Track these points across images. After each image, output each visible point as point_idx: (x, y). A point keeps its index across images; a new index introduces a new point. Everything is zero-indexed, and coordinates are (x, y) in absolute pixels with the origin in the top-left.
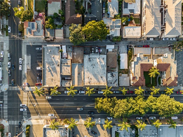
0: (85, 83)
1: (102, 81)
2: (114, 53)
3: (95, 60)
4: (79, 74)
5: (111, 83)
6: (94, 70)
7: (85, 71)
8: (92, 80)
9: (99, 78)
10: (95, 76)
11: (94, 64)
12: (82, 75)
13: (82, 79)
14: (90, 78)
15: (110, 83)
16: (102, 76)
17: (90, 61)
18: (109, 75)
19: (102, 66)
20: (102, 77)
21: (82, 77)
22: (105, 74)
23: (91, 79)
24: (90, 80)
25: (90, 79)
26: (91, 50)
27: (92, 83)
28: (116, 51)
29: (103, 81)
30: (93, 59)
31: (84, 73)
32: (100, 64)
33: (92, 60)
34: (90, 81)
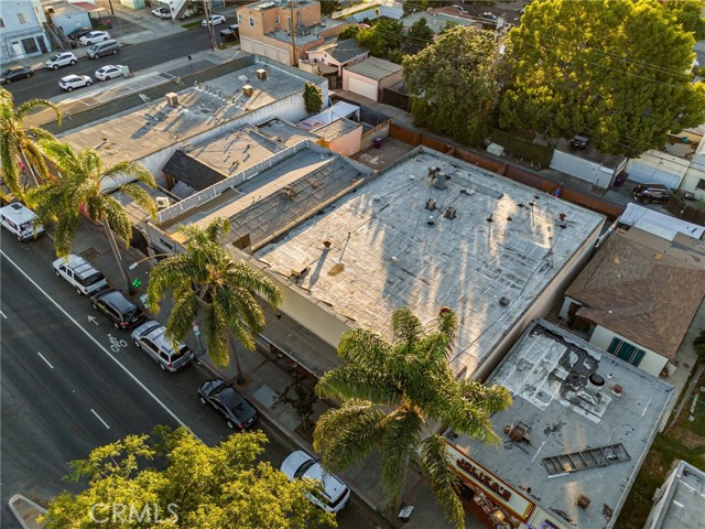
4: (287, 199)
6: (421, 236)
7: (346, 206)
8: (337, 284)
14: (332, 259)
19: (518, 255)
23: (339, 268)
24: (323, 273)
25: (327, 268)
31: (321, 213)
32: (508, 235)
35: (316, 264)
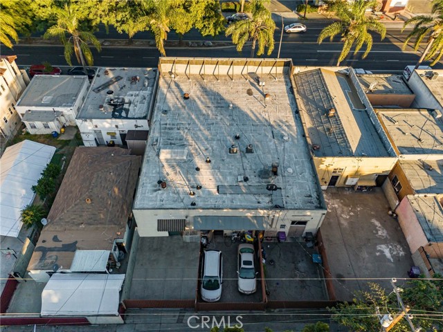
0: (282, 80)
1: (182, 85)
2: (66, 239)
6: (234, 128)
14: (257, 94)
16: (181, 102)
18: (136, 111)
23: (250, 94)
24: (252, 88)
25: (254, 91)
27: (243, 80)
31: (297, 112)
32: (190, 155)
33: (254, 181)
35: (261, 90)
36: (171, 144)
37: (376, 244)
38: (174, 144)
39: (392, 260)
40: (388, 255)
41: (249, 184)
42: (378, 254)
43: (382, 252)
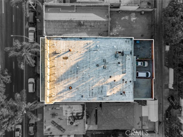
0: (55, 41)
1: (60, 91)
2: (138, 120)
3: (120, 69)
4: (80, 25)
5: (54, 115)
6: (91, 67)
7: (88, 41)
8: (62, 62)
9: (68, 82)
10: (75, 70)
11: (107, 66)
12: (77, 32)
13: (66, 32)
14: (67, 55)
15: (54, 111)
16: (74, 90)
17: (116, 56)
18: (78, 109)
19: (101, 90)
20: (70, 88)
21: (72, 32)
22: (80, 96)
23: (66, 58)
24: (62, 57)
25: (64, 56)
26: (143, 60)
27: (55, 61)
28: (142, 126)
29: (61, 93)
30: (121, 65)
31: (81, 38)
32: (107, 84)
33: (120, 60)
34: (58, 56)
35: (63, 53)
36: (101, 92)
37: (131, 21)
38: (102, 91)
39: (136, 18)
40: (135, 19)
41: (121, 62)
42: (134, 22)
43: (134, 20)
